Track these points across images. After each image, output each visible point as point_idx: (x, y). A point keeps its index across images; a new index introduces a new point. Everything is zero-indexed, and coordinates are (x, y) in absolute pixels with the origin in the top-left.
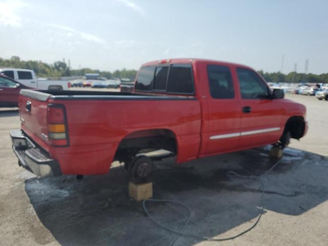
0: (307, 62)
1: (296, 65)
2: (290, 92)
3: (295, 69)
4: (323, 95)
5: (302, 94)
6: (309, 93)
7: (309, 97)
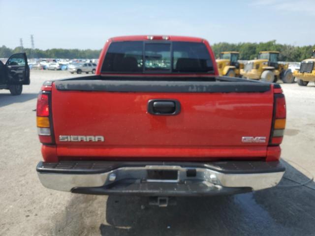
0: (32, 37)
1: (21, 41)
2: (37, 68)
3: (22, 44)
4: (74, 70)
5: (49, 69)
6: (55, 68)
7: (56, 71)
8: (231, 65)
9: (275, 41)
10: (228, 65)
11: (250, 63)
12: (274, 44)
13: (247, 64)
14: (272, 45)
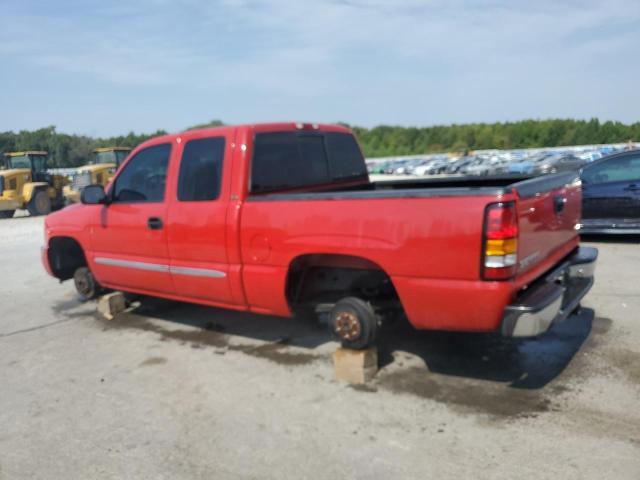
8: (34, 181)
9: (53, 128)
10: (28, 181)
11: (83, 173)
12: (52, 133)
13: (76, 175)
14: (50, 136)
